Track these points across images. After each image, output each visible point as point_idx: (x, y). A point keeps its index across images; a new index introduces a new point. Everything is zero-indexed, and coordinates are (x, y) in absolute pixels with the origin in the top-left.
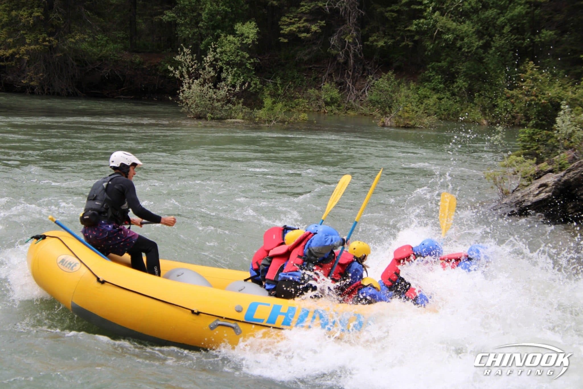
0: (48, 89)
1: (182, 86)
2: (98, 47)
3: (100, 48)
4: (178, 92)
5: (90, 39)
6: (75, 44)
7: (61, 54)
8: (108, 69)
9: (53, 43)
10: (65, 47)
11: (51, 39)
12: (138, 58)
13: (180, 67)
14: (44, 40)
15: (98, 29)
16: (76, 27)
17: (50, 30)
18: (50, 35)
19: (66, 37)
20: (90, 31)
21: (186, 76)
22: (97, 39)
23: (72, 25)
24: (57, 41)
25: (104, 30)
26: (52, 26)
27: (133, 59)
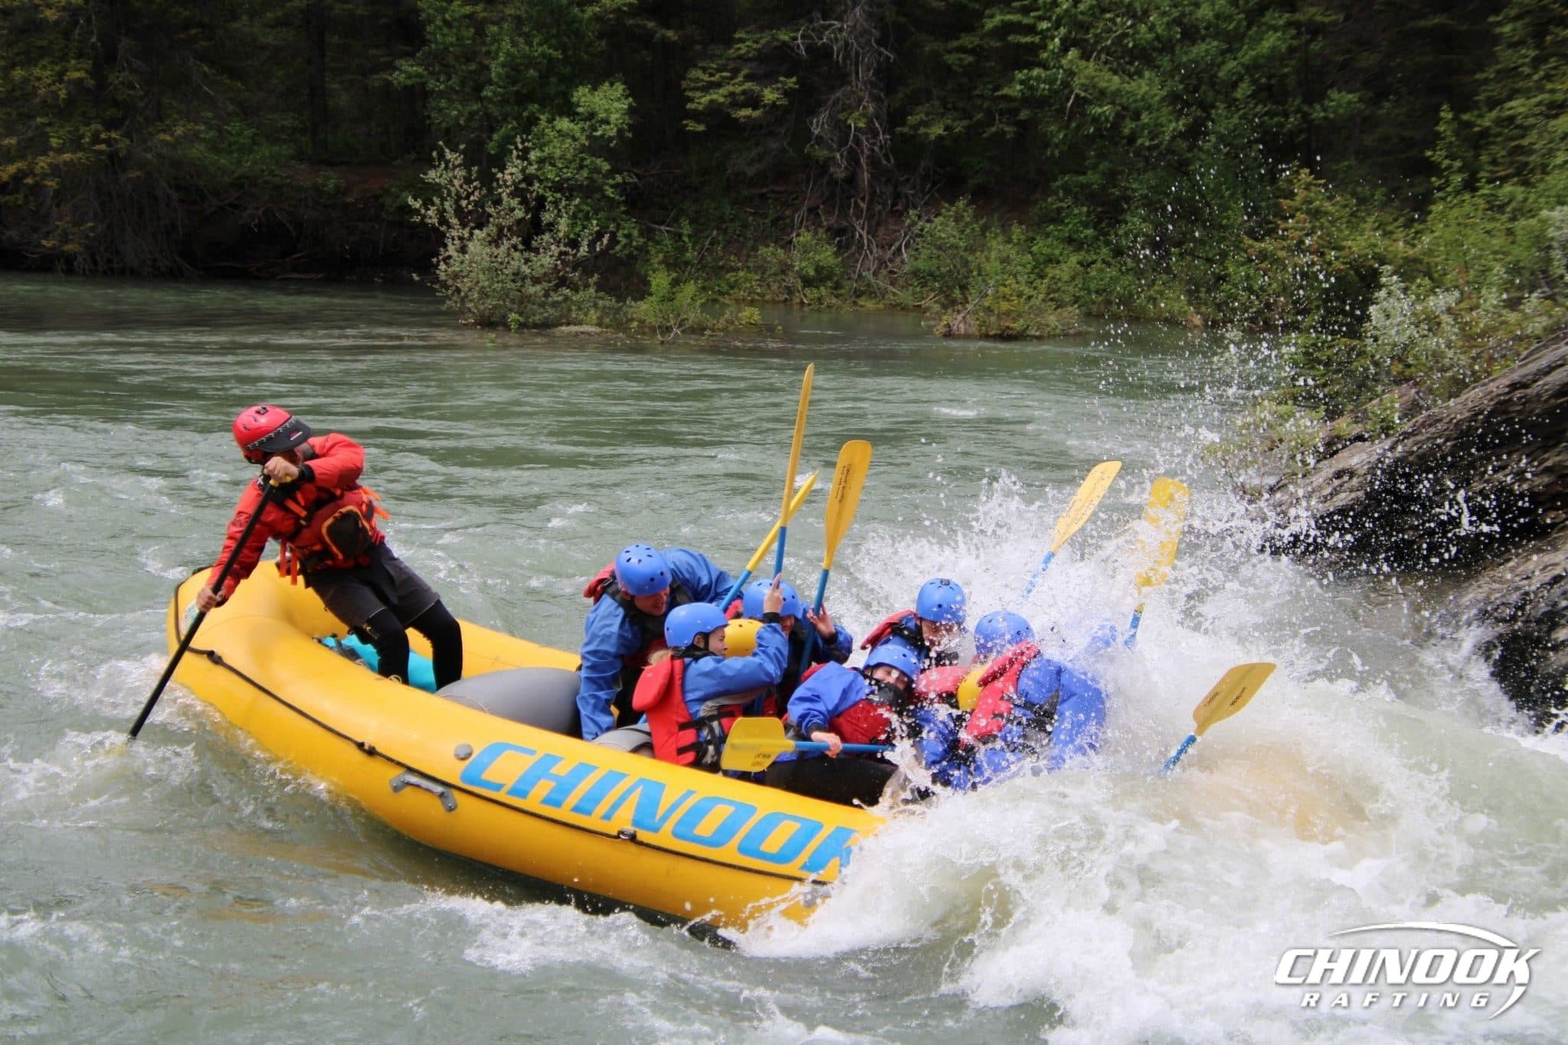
0: (110, 261)
1: (445, 246)
2: (231, 152)
3: (235, 155)
4: (435, 260)
5: (211, 134)
6: (174, 146)
7: (138, 173)
8: (257, 208)
9: (121, 145)
10: (149, 156)
11: (114, 135)
12: (331, 179)
13: (436, 200)
14: (96, 139)
15: (231, 108)
16: (175, 104)
17: (111, 112)
18: (110, 125)
19: (151, 129)
20: (210, 115)
21: (454, 221)
22: (229, 132)
23: (165, 101)
24: (128, 142)
25: (246, 111)
26: (116, 104)
27: (320, 181)
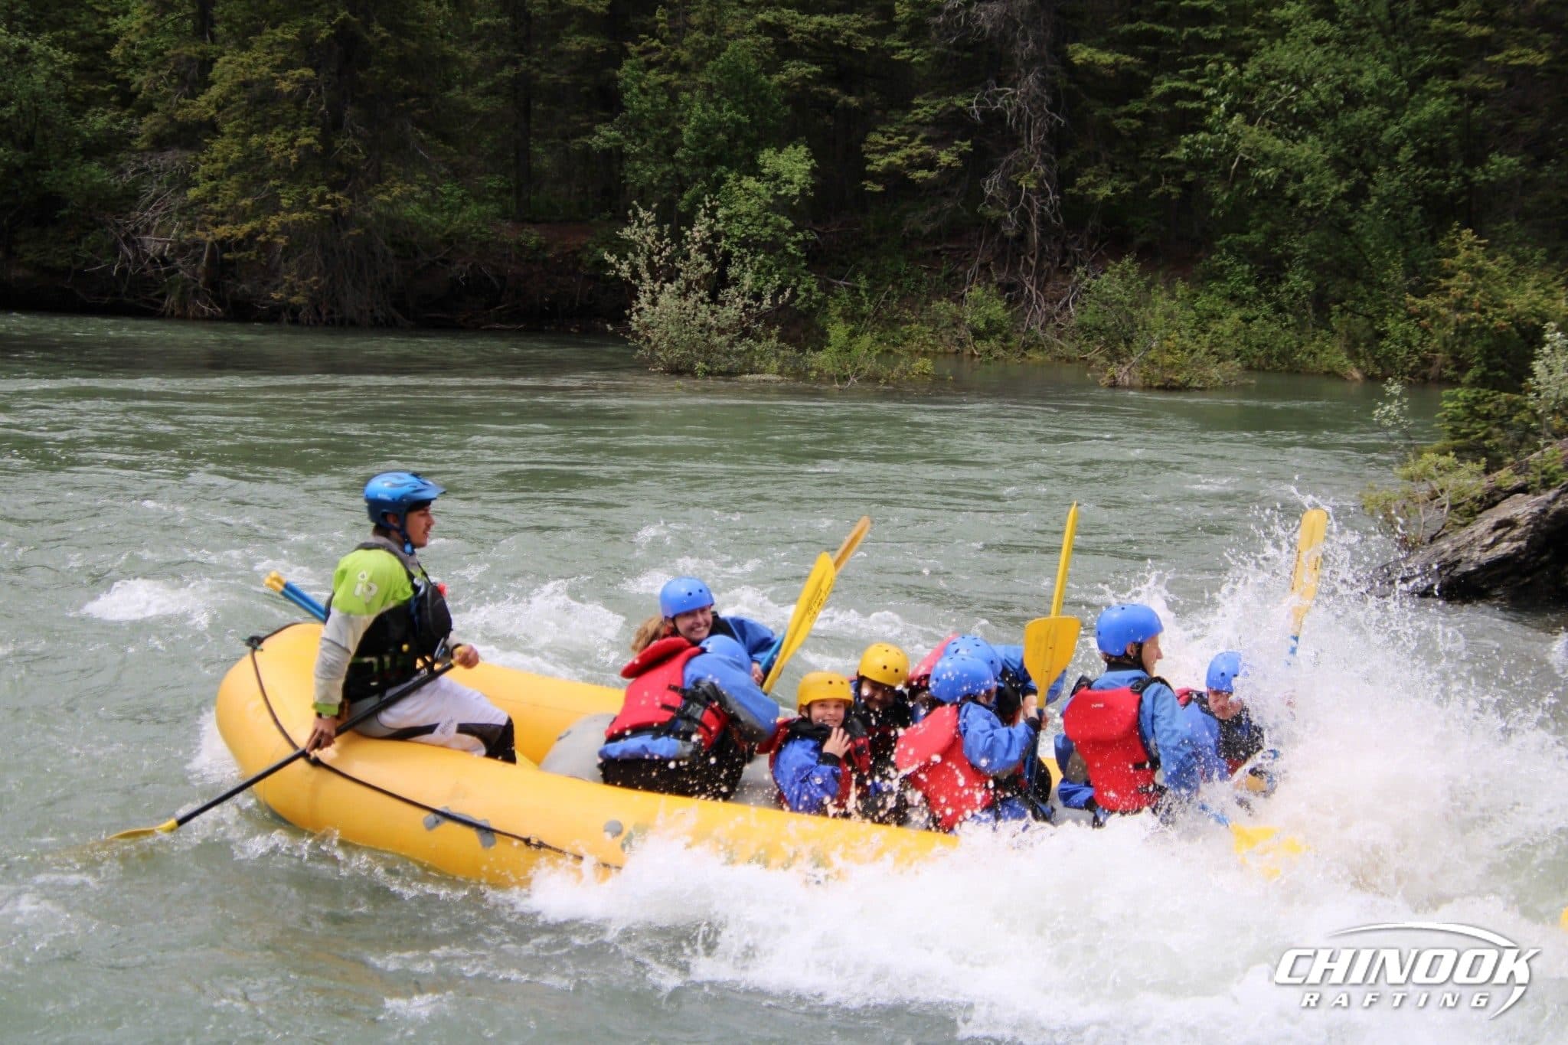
1: (637, 298)
2: (443, 211)
3: (446, 214)
4: (627, 312)
5: (426, 194)
6: (391, 206)
7: (358, 231)
8: (465, 263)
9: (343, 205)
10: (369, 215)
11: (337, 196)
12: (533, 236)
13: (630, 255)
14: (322, 200)
15: (444, 170)
16: (394, 167)
17: (336, 175)
18: (334, 187)
19: (371, 190)
20: (425, 177)
21: (646, 275)
22: (441, 193)
23: (386, 164)
24: (350, 202)
25: (458, 174)
26: (340, 167)
27: (523, 237)
